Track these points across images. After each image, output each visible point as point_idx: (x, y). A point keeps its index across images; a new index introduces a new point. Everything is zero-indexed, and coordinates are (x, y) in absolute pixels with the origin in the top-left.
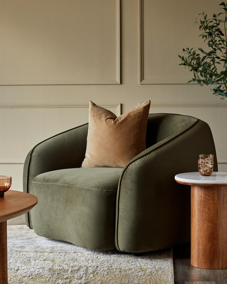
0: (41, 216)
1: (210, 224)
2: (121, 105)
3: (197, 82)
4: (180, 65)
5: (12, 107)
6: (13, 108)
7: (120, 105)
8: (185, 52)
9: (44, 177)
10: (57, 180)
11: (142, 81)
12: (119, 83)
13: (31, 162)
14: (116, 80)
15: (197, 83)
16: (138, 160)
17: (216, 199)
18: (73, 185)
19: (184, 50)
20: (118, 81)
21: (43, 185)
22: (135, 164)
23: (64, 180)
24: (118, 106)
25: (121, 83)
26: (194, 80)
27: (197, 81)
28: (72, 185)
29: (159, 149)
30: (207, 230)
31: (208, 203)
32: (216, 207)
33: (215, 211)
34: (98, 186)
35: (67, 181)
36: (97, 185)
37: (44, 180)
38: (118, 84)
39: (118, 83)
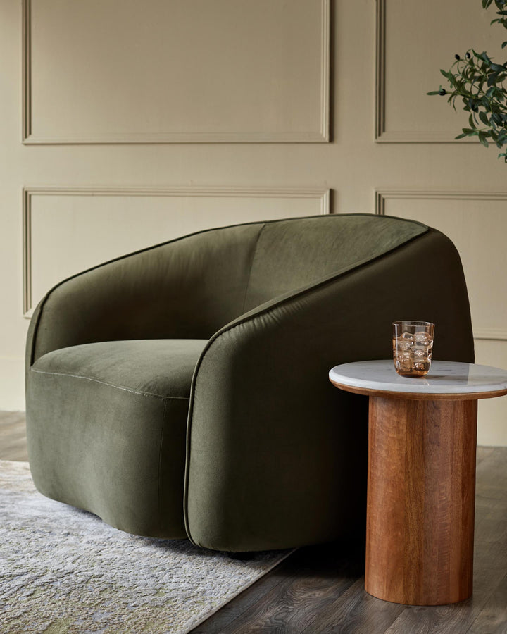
0: (41, 449)
1: (390, 491)
2: (332, 193)
3: (476, 138)
4: (430, 94)
5: (91, 193)
6: (93, 195)
7: (328, 192)
8: (461, 62)
9: (53, 359)
10: (75, 368)
11: (380, 135)
12: (327, 139)
13: (40, 323)
14: (321, 132)
15: (479, 141)
16: (237, 327)
17: (405, 431)
18: (103, 380)
19: (458, 57)
20: (324, 136)
21: (46, 376)
22: (229, 335)
23: (89, 369)
24: (325, 196)
25: (332, 139)
26: (467, 132)
27: (478, 137)
28: (100, 380)
29: (297, 303)
30: (384, 504)
31: (387, 437)
32: (404, 450)
33: (400, 459)
34: (150, 385)
35: (93, 371)
36: (148, 384)
37: (50, 366)
38: (323, 141)
39: (325, 139)
